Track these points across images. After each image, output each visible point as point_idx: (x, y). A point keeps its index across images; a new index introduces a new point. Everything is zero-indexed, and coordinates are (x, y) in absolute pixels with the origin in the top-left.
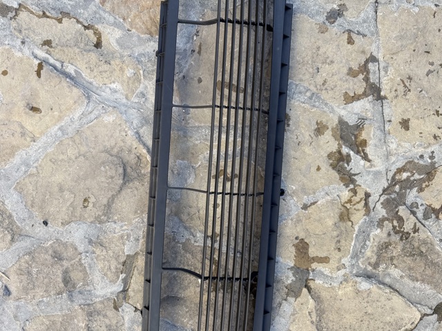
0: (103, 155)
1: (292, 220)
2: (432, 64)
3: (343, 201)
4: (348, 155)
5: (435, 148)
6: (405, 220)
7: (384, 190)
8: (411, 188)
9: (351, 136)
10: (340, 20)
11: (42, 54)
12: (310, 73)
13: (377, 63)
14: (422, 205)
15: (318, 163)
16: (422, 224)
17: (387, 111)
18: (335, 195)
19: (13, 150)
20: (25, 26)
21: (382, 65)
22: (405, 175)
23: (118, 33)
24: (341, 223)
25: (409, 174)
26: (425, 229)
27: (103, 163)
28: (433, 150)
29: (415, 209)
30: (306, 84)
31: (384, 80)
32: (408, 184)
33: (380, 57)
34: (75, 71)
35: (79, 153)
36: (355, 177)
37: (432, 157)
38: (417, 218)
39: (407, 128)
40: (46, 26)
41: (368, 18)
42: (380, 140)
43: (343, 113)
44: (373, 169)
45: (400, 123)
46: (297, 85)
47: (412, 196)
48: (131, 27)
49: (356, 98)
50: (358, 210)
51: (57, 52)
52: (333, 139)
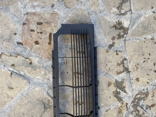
0: (37, 101)
1: (103, 116)
2: (145, 58)
3: (119, 107)
4: (120, 92)
5: (148, 86)
6: (140, 111)
7: (132, 102)
8: (141, 100)
9: (120, 85)
10: (113, 48)
11: (11, 69)
12: (104, 66)
13: (127, 61)
14: (145, 105)
15: (110, 95)
16: (146, 111)
17: (131, 76)
18: (116, 106)
19: (5, 103)
20: (4, 60)
21: (128, 61)
22: (139, 96)
23: (37, 59)
24: (119, 114)
25: (140, 96)
26: (147, 113)
27: (37, 104)
28: (147, 87)
29: (143, 107)
30: (103, 70)
31: (130, 66)
32: (140, 99)
33: (128, 58)
34: (24, 74)
35: (28, 101)
36: (122, 99)
37: (147, 90)
38: (143, 109)
39: (138, 81)
40: (12, 59)
41: (122, 46)
42: (130, 86)
43: (116, 78)
44: (128, 95)
45: (136, 79)
46: (100, 71)
47: (141, 103)
48: (42, 57)
49: (121, 73)
50: (124, 109)
51: (17, 68)
52: (114, 87)
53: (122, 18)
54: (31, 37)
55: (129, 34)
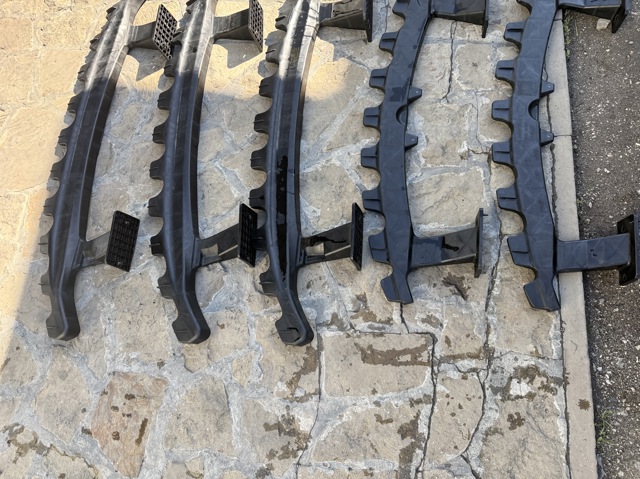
53: (296, 409)
54: (110, 421)
55: (309, 449)
